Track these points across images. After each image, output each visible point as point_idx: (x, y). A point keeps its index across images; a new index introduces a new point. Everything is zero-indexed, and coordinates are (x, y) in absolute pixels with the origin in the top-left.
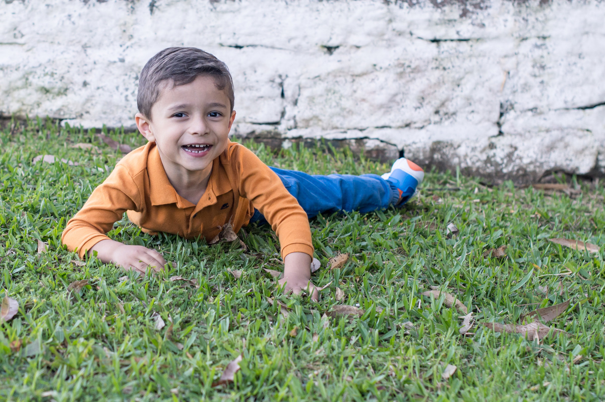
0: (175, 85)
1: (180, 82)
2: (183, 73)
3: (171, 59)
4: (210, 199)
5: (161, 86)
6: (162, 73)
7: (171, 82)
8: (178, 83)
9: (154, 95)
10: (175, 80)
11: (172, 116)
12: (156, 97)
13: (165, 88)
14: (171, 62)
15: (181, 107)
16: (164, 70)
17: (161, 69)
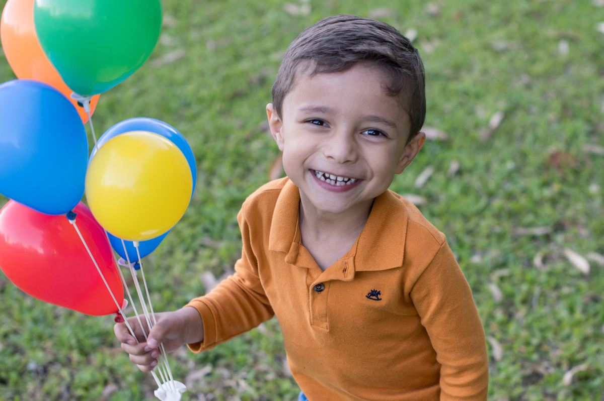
0: (316, 72)
1: (326, 68)
2: (336, 54)
3: (328, 31)
4: (345, 270)
5: (300, 67)
6: (307, 48)
7: (313, 64)
8: (321, 69)
9: (288, 82)
10: (320, 64)
11: (307, 121)
12: (290, 85)
13: (303, 72)
14: (327, 34)
15: (318, 109)
16: (311, 43)
17: (310, 42)
